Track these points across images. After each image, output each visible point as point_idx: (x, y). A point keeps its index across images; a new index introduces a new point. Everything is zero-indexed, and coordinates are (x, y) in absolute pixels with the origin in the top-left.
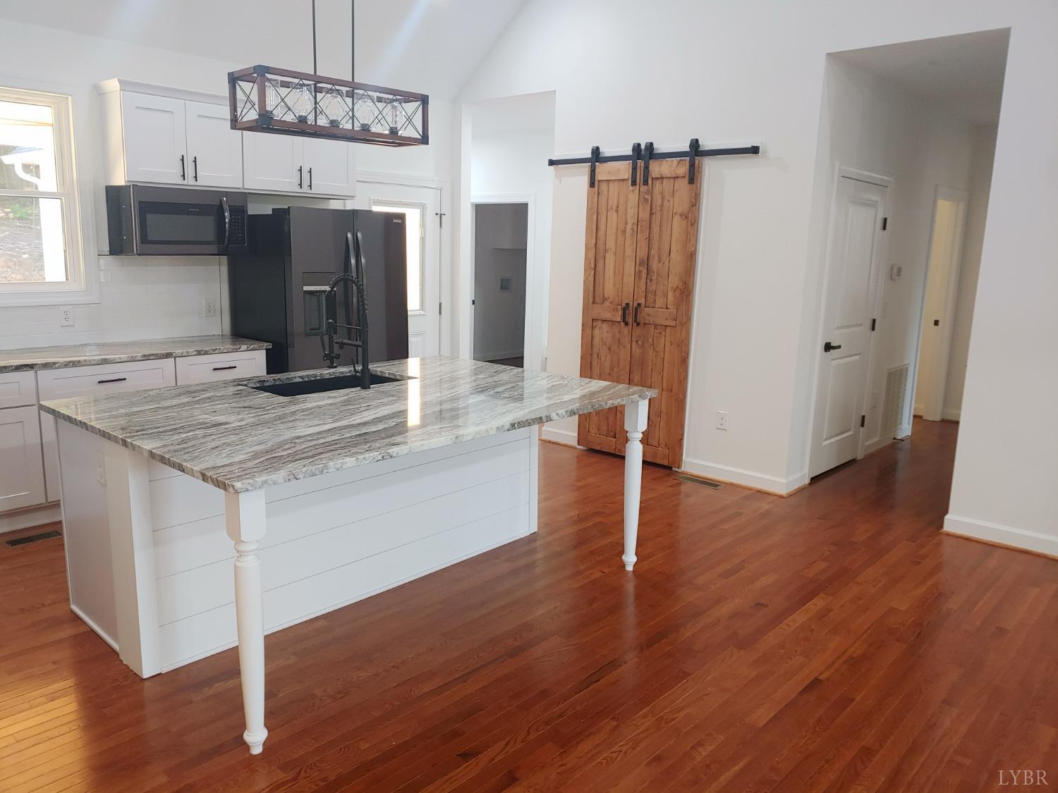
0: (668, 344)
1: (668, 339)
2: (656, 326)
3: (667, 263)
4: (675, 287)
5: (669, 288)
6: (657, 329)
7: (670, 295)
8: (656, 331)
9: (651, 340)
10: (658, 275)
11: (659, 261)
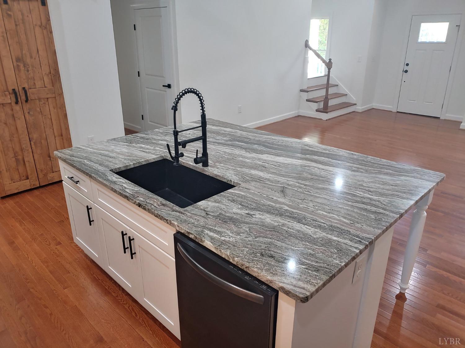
0: (52, 109)
1: (51, 106)
2: (40, 99)
3: (37, 58)
4: (47, 73)
5: (43, 74)
6: (41, 101)
7: (46, 78)
8: (41, 103)
9: (38, 109)
10: (33, 66)
11: (31, 57)
